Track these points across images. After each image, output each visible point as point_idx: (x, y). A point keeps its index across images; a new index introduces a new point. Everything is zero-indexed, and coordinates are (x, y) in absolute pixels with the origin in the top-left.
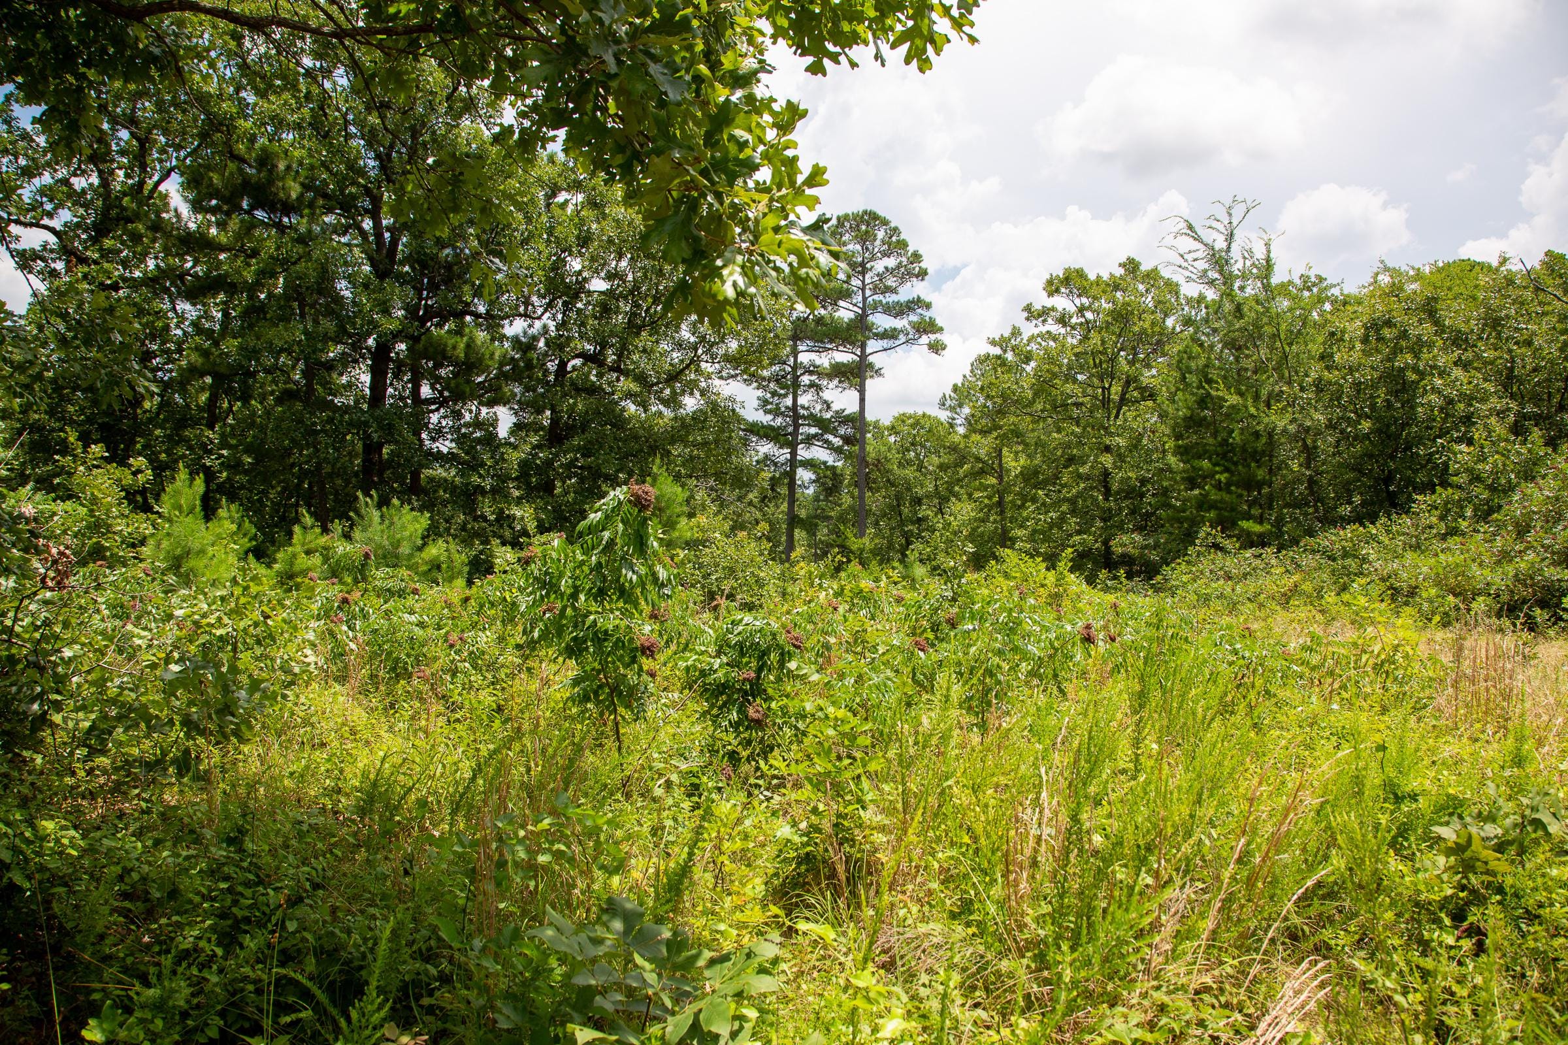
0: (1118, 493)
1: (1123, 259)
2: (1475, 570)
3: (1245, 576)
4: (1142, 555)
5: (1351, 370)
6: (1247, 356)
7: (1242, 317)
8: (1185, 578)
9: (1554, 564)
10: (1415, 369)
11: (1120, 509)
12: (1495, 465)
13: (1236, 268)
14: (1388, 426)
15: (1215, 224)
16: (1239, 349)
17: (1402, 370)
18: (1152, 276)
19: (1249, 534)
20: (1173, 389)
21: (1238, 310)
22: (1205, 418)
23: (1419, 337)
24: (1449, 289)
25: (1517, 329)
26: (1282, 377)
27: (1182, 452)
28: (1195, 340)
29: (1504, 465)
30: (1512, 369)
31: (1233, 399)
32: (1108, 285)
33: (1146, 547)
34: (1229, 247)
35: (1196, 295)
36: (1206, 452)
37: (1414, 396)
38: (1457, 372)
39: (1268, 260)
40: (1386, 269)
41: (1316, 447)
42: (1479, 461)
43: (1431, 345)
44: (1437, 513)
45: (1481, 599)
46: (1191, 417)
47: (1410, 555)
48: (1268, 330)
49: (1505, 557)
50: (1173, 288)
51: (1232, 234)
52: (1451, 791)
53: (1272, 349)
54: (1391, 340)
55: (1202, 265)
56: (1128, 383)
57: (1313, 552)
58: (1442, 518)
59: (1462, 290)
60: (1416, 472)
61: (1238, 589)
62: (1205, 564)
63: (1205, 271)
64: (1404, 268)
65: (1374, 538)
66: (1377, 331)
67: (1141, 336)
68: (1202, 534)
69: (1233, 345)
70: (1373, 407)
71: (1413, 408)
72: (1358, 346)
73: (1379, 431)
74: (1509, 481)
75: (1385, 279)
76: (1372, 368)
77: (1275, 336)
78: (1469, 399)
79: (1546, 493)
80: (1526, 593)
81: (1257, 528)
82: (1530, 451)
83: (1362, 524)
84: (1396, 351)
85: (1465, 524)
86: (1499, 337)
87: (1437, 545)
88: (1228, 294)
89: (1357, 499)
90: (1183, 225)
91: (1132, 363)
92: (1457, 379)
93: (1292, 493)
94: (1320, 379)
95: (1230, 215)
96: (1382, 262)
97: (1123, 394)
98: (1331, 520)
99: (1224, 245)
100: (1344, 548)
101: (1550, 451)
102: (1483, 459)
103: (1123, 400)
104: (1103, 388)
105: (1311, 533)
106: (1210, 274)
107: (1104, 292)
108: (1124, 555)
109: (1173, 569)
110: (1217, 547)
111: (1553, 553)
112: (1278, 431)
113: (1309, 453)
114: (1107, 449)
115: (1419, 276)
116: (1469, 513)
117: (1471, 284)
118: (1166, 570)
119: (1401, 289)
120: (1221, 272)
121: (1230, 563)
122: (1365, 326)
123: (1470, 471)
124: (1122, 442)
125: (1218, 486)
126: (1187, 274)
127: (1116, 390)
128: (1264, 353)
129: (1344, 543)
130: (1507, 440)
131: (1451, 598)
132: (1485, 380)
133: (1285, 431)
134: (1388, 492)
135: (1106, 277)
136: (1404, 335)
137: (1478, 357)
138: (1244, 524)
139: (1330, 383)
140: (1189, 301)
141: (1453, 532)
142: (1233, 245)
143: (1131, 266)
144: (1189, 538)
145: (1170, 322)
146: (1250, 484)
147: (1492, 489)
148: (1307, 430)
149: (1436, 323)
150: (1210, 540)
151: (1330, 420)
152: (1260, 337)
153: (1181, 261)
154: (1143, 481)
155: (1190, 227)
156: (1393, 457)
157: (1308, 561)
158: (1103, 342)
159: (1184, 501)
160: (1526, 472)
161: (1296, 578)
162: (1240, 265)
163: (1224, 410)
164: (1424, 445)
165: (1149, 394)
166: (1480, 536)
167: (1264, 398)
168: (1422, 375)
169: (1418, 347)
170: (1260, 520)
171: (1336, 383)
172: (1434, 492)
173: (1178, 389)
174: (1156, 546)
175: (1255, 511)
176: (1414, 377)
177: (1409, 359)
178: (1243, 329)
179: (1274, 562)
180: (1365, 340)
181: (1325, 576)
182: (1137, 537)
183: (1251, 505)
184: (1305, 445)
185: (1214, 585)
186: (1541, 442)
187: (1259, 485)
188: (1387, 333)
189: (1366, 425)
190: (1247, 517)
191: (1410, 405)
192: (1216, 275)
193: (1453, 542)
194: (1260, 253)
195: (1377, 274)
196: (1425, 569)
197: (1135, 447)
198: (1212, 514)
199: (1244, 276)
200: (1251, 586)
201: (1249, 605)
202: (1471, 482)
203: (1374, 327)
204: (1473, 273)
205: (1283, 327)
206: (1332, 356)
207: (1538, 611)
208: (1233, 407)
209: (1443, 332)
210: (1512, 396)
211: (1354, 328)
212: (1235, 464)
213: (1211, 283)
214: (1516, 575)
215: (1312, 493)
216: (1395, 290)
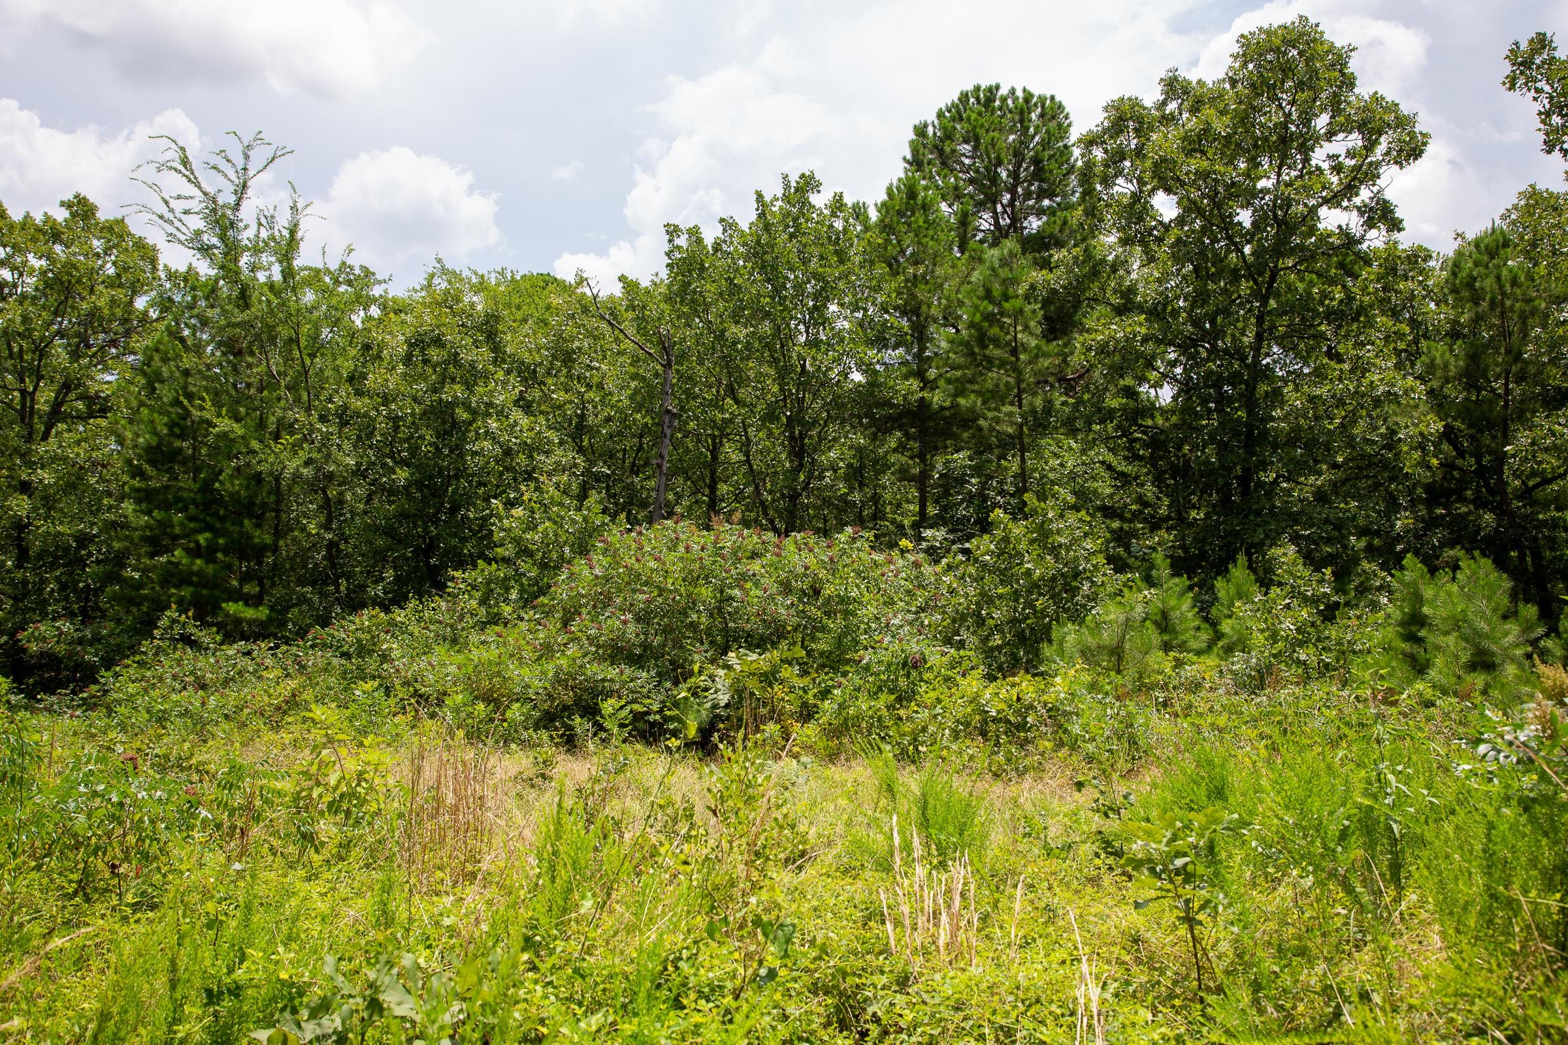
0: (39, 557)
1: (69, 196)
2: (513, 670)
3: (226, 682)
4: (71, 654)
5: (386, 401)
6: (250, 366)
7: (247, 306)
8: (132, 688)
9: (601, 659)
10: (467, 406)
11: (44, 581)
12: (545, 534)
13: (246, 237)
14: (430, 478)
15: (223, 165)
16: (239, 353)
17: (452, 405)
18: (115, 231)
19: (238, 621)
20: (135, 404)
21: (244, 299)
22: (180, 450)
23: (472, 365)
24: (519, 308)
25: (590, 368)
26: (298, 400)
27: (145, 498)
28: (174, 334)
29: (556, 535)
30: (582, 417)
31: (224, 424)
32: (39, 230)
33: (80, 641)
34: (238, 205)
35: (183, 269)
36: (179, 499)
37: (464, 439)
38: (517, 415)
39: (293, 232)
40: (444, 271)
41: (341, 502)
42: (529, 529)
43: (486, 376)
44: (478, 595)
45: (516, 705)
46: (158, 447)
47: (440, 650)
48: (284, 332)
49: (547, 651)
50: (149, 254)
51: (244, 186)
52: (284, 976)
53: (288, 359)
54: (438, 364)
55: (196, 223)
56: (66, 387)
57: (324, 646)
58: (483, 602)
59: (532, 310)
60: (464, 540)
61: (212, 702)
62: (166, 667)
63: (198, 233)
64: (466, 273)
65: (403, 628)
66: (423, 350)
67: (93, 318)
68: (164, 622)
69: (232, 348)
70: (414, 450)
71: (461, 456)
72: (401, 368)
73: (419, 485)
74: (562, 556)
75: (441, 284)
76: (415, 399)
77: (293, 341)
78: (530, 450)
79: (597, 571)
80: (568, 697)
81: (250, 613)
82: (585, 519)
83: (387, 610)
84: (445, 378)
85: (508, 609)
86: (570, 377)
87: (474, 638)
88: (229, 269)
89: (389, 574)
90: (173, 155)
91: (75, 355)
92: (516, 423)
93: (305, 566)
94: (345, 407)
95: (247, 157)
96: (439, 261)
97: (56, 405)
98: (354, 604)
99: (232, 199)
100: (359, 641)
101: (607, 519)
102: (532, 526)
103: (56, 414)
104: (23, 392)
105: (325, 622)
106: (205, 237)
107: (34, 240)
108: (42, 654)
109: (117, 675)
110: (188, 641)
111: (598, 646)
112: (287, 474)
113: (333, 510)
114: (25, 487)
115: (481, 286)
116: (514, 595)
117: (542, 304)
118: (105, 676)
119: (458, 300)
120: (223, 238)
121: (204, 664)
122: (408, 341)
123: (517, 541)
124: (46, 477)
125: (195, 552)
126: (171, 229)
127: (45, 397)
128: (276, 362)
129: (359, 634)
130: (561, 504)
131: (481, 706)
132: (549, 427)
133: (296, 476)
134: (428, 565)
135: (38, 218)
136: (454, 359)
137: (546, 398)
138: (232, 608)
139: (357, 414)
140: (172, 276)
141: (495, 619)
142: (245, 204)
143: (82, 209)
144: (146, 627)
145: (140, 303)
146: (245, 550)
147: (544, 566)
148: (330, 477)
149: (496, 348)
150: (177, 630)
151: (358, 464)
152: (273, 339)
153: (163, 210)
154: (84, 540)
155: (185, 162)
156: (435, 520)
157: (315, 659)
158: (25, 319)
159: (145, 571)
160: (580, 546)
161: (292, 684)
162: (250, 233)
163: (211, 439)
164: (474, 505)
165: (99, 407)
166: (523, 626)
167: (272, 427)
168: (474, 412)
169: (472, 377)
170: (254, 601)
171: (366, 415)
172: (475, 566)
173: (142, 404)
174: (96, 639)
175: (251, 588)
176: (465, 416)
177: (459, 390)
178: (247, 325)
179: (268, 662)
180: (408, 360)
181: (332, 681)
182: (66, 626)
183: (245, 578)
184: (327, 499)
185: (174, 697)
186: (598, 508)
187: (259, 552)
188: (434, 354)
189: (402, 475)
190: (237, 596)
191: (458, 450)
192: (215, 241)
193: (490, 634)
194: (283, 221)
195: (432, 276)
196: (452, 669)
197: (73, 486)
198: (186, 592)
199: (256, 251)
200: (232, 697)
201: (225, 725)
202: (518, 556)
203: (419, 343)
204: (546, 292)
205: (306, 329)
206: (364, 376)
207: (578, 720)
208: (224, 435)
209: (504, 361)
210: (581, 450)
211: (396, 342)
212: (222, 519)
213: (205, 250)
214: (557, 674)
215: (333, 566)
216: (449, 301)
